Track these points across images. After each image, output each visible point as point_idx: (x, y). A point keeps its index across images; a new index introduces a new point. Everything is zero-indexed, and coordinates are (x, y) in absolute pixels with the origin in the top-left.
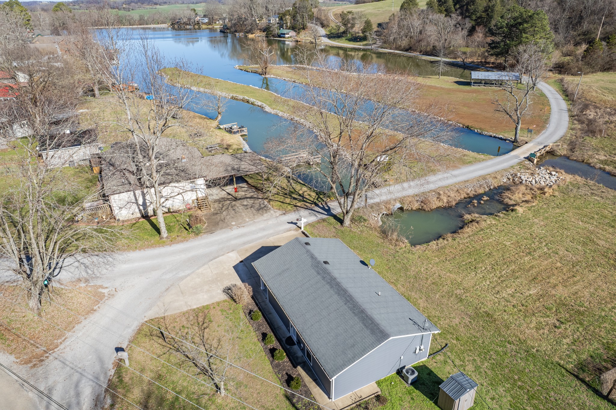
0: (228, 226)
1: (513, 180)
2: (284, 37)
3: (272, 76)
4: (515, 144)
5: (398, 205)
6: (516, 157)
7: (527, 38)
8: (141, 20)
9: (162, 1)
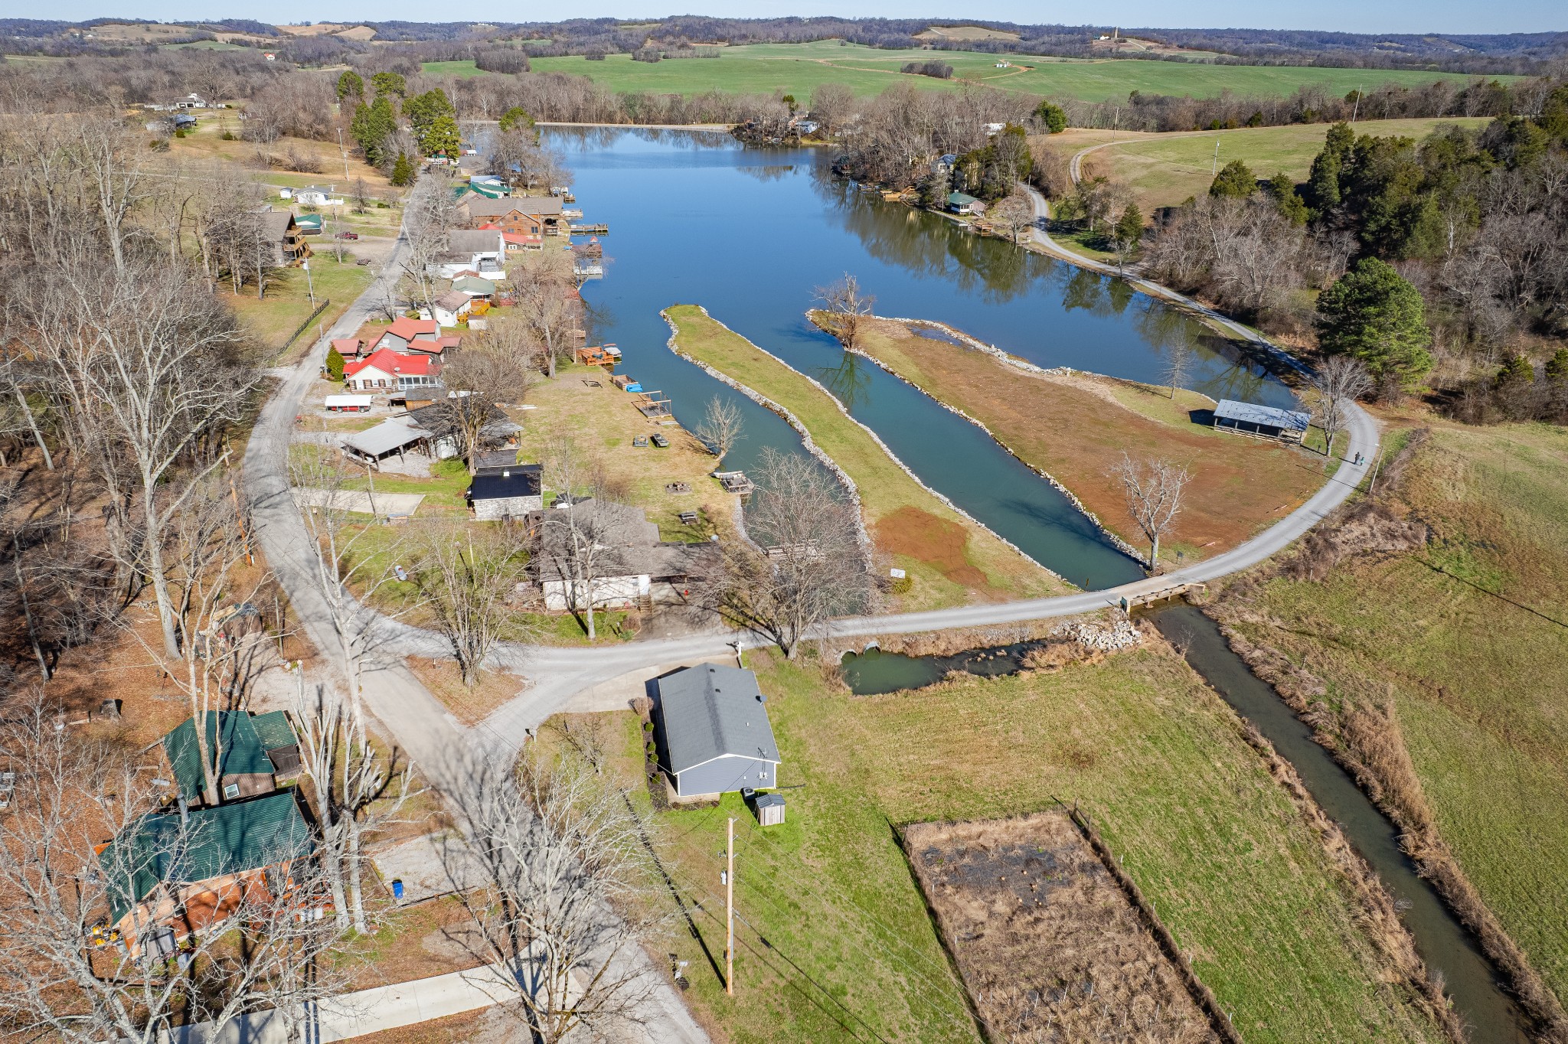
0: (663, 637)
1: (1069, 633)
2: (957, 213)
3: (861, 352)
4: (1145, 573)
5: (874, 644)
8: (671, 109)
9: (737, 33)
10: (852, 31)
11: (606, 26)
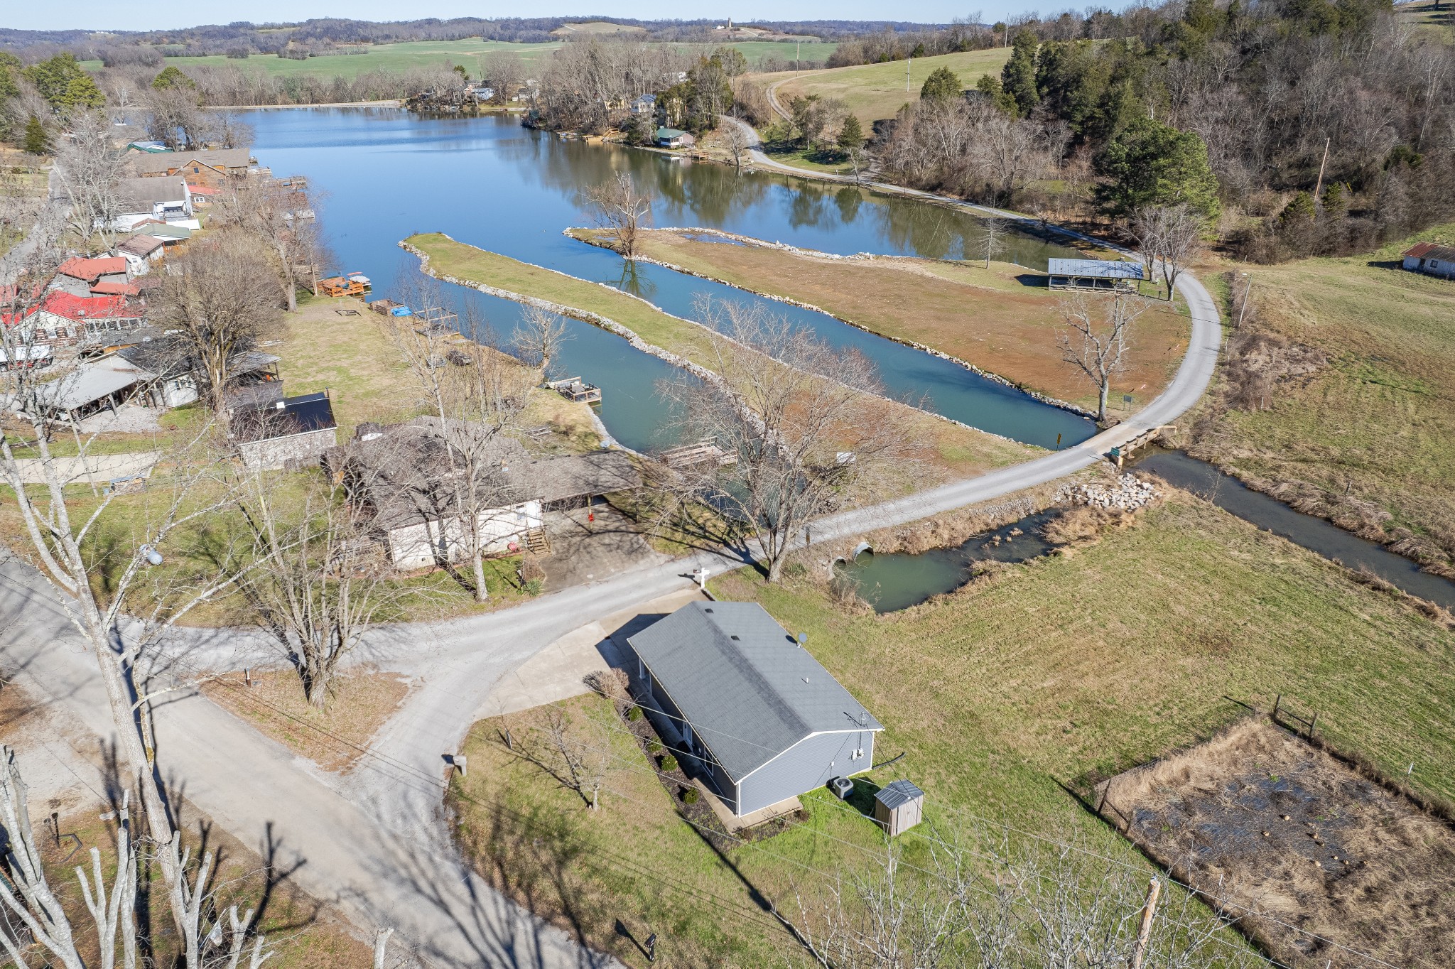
1: (1074, 498)
2: (668, 147)
3: (644, 258)
4: (1098, 424)
5: (864, 545)
6: (1091, 452)
7: (1164, 186)
8: (337, 90)
9: (380, 33)
10: (491, 30)
11: (242, 30)
